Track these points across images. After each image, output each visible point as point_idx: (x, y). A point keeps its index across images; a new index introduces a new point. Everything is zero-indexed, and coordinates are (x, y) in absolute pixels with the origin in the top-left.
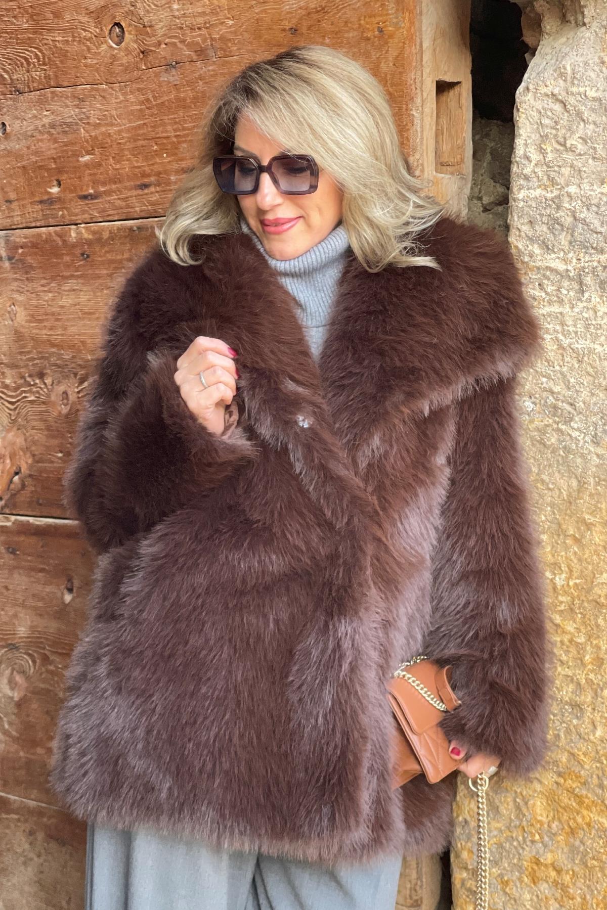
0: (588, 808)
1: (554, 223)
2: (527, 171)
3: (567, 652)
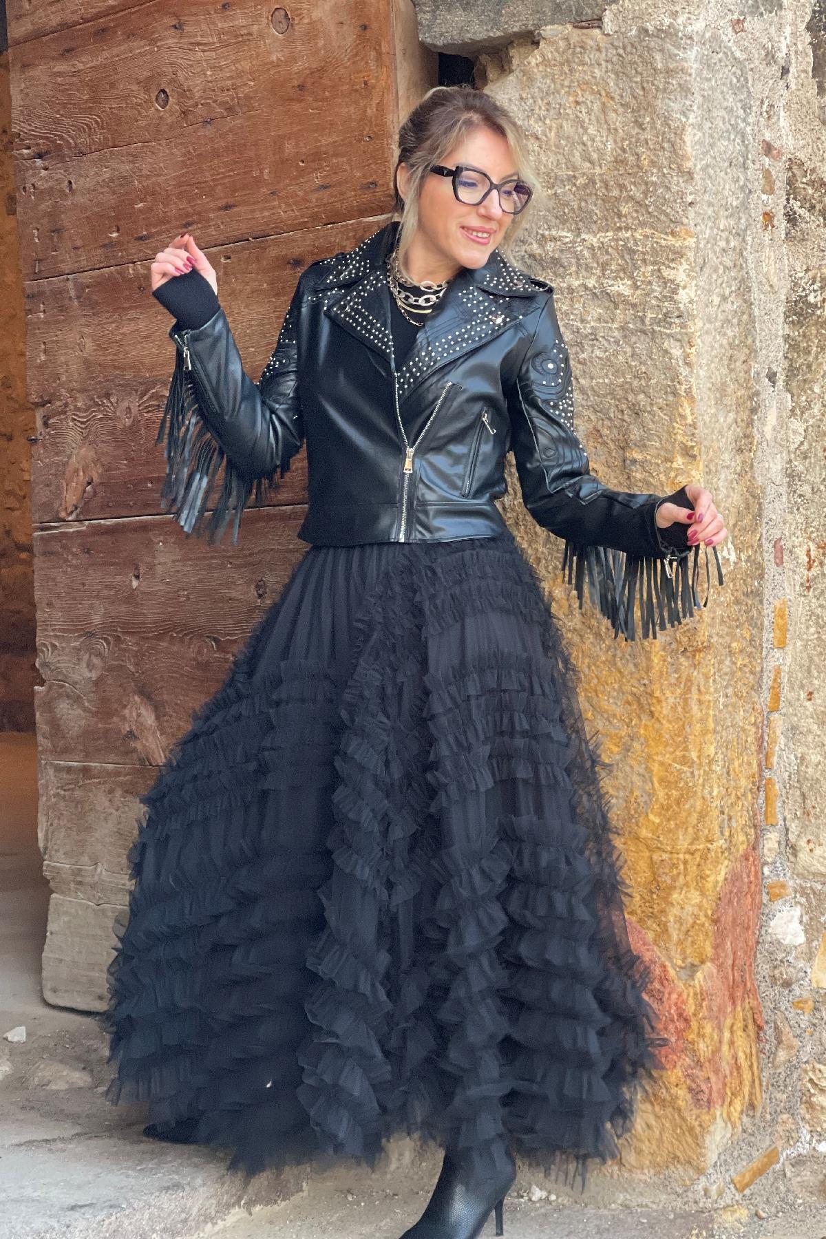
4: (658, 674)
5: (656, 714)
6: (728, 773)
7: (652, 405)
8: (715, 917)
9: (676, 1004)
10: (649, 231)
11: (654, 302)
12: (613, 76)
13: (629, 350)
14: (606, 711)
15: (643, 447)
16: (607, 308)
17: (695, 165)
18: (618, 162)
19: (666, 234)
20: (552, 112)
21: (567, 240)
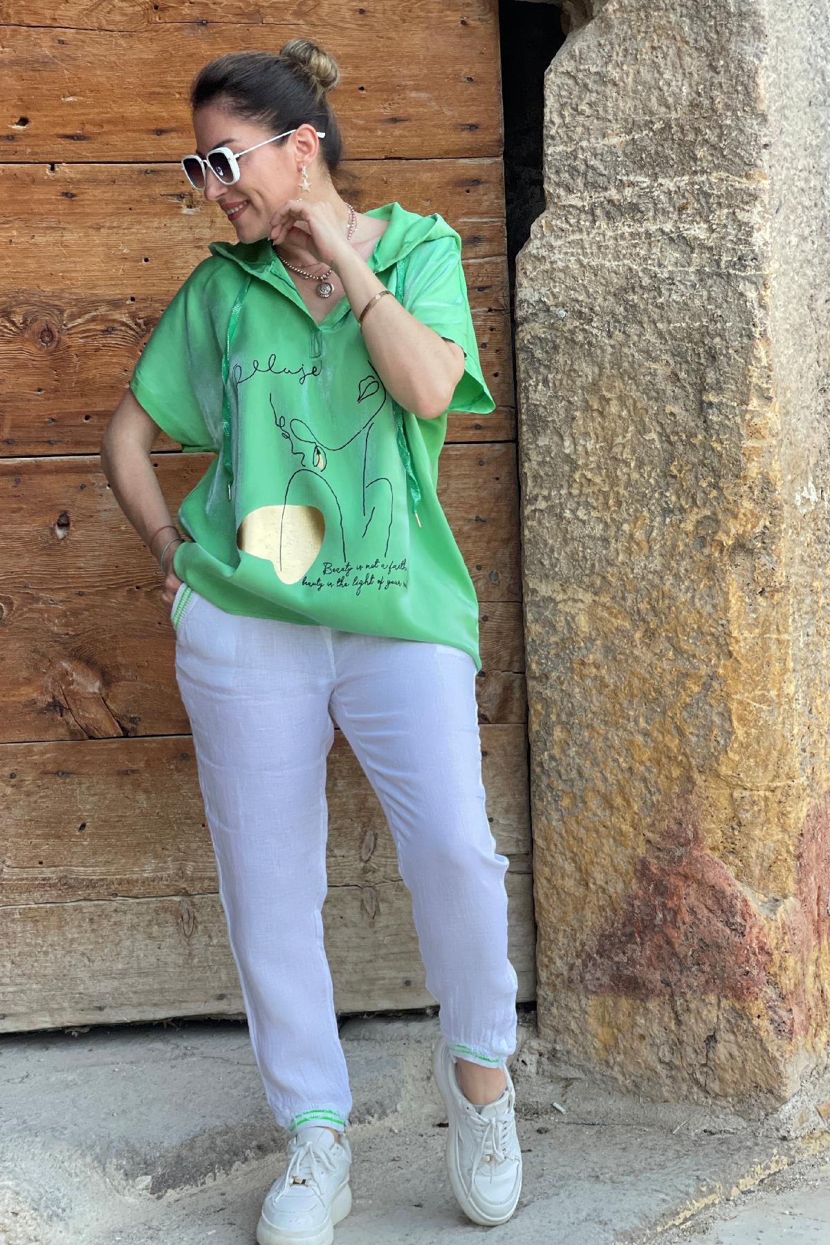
0: (616, 617)
1: (573, 171)
2: (553, 132)
3: (597, 499)
4: (736, 614)
5: (735, 654)
6: (810, 712)
7: (727, 348)
8: (797, 853)
9: (757, 938)
10: (724, 175)
11: (729, 245)
12: (688, 21)
13: (705, 293)
14: (686, 652)
15: (719, 389)
16: (683, 252)
17: (769, 107)
18: (694, 106)
19: (740, 176)
20: (629, 57)
21: (645, 185)
